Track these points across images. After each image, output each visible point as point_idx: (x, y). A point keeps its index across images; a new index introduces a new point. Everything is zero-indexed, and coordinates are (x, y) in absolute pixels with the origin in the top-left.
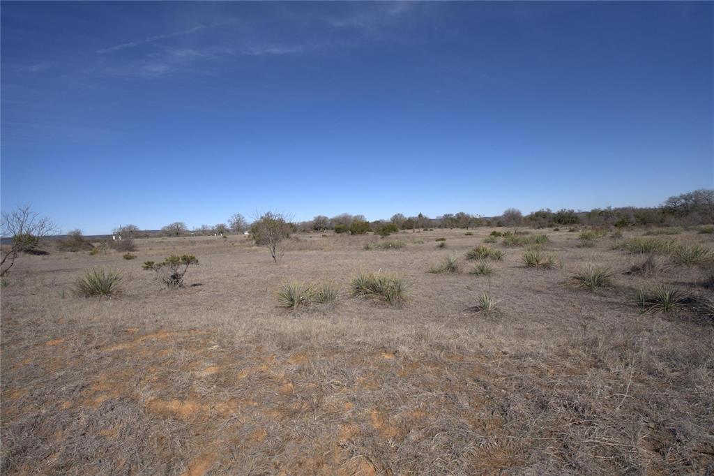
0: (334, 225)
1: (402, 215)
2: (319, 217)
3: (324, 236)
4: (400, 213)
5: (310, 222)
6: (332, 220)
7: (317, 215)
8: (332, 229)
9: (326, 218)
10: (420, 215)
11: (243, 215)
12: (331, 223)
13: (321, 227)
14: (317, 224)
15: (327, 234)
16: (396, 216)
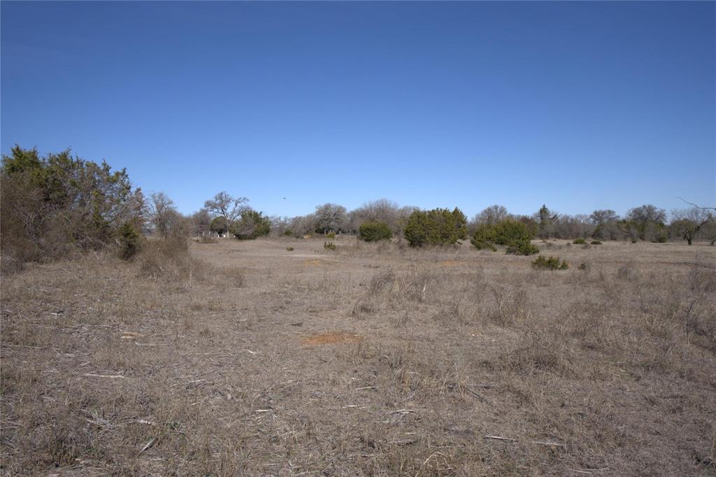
0: (358, 224)
2: (327, 207)
3: (330, 247)
4: (500, 205)
5: (310, 217)
6: (354, 215)
7: (322, 203)
8: (354, 232)
9: (340, 210)
10: (544, 211)
11: (171, 198)
12: (352, 221)
13: (329, 229)
14: (321, 221)
15: (336, 243)
16: (489, 212)
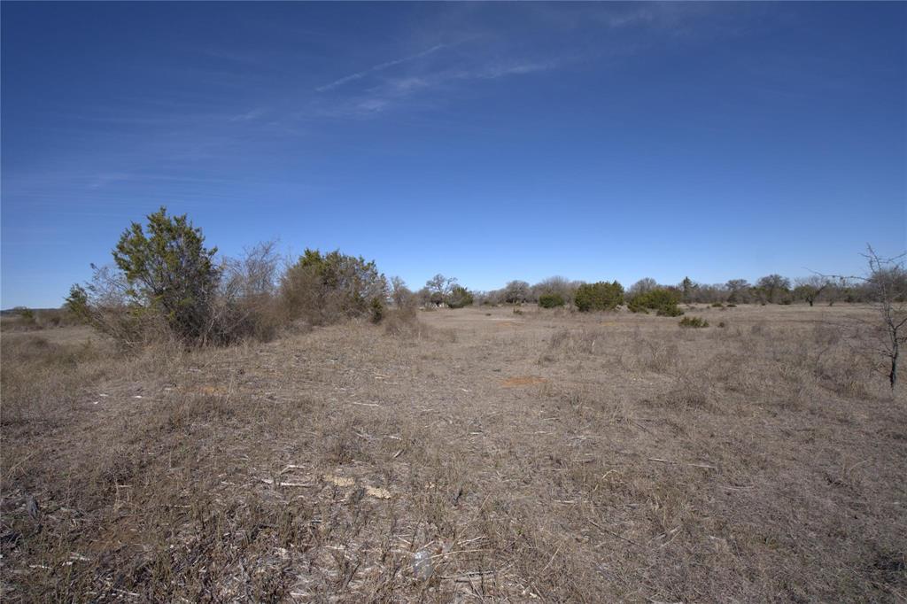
0: (538, 296)
1: (653, 282)
2: (515, 283)
3: (518, 313)
4: (650, 277)
5: (502, 291)
6: (535, 288)
7: (511, 280)
8: (536, 301)
9: (525, 285)
10: (686, 281)
11: (404, 280)
12: (534, 293)
13: (517, 299)
14: (511, 293)
15: (523, 310)
16: (641, 283)
